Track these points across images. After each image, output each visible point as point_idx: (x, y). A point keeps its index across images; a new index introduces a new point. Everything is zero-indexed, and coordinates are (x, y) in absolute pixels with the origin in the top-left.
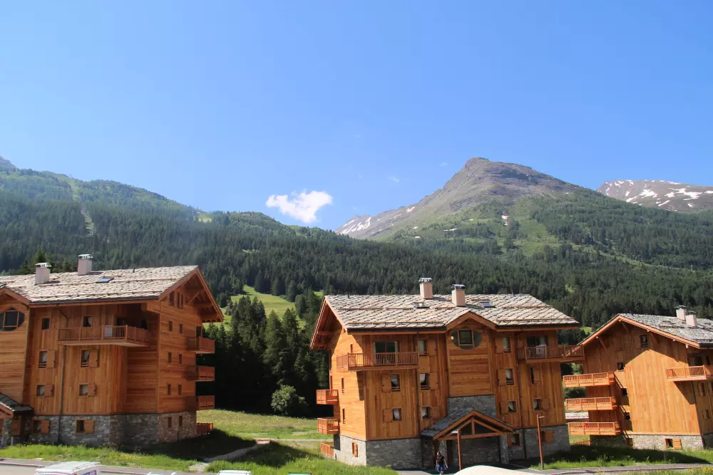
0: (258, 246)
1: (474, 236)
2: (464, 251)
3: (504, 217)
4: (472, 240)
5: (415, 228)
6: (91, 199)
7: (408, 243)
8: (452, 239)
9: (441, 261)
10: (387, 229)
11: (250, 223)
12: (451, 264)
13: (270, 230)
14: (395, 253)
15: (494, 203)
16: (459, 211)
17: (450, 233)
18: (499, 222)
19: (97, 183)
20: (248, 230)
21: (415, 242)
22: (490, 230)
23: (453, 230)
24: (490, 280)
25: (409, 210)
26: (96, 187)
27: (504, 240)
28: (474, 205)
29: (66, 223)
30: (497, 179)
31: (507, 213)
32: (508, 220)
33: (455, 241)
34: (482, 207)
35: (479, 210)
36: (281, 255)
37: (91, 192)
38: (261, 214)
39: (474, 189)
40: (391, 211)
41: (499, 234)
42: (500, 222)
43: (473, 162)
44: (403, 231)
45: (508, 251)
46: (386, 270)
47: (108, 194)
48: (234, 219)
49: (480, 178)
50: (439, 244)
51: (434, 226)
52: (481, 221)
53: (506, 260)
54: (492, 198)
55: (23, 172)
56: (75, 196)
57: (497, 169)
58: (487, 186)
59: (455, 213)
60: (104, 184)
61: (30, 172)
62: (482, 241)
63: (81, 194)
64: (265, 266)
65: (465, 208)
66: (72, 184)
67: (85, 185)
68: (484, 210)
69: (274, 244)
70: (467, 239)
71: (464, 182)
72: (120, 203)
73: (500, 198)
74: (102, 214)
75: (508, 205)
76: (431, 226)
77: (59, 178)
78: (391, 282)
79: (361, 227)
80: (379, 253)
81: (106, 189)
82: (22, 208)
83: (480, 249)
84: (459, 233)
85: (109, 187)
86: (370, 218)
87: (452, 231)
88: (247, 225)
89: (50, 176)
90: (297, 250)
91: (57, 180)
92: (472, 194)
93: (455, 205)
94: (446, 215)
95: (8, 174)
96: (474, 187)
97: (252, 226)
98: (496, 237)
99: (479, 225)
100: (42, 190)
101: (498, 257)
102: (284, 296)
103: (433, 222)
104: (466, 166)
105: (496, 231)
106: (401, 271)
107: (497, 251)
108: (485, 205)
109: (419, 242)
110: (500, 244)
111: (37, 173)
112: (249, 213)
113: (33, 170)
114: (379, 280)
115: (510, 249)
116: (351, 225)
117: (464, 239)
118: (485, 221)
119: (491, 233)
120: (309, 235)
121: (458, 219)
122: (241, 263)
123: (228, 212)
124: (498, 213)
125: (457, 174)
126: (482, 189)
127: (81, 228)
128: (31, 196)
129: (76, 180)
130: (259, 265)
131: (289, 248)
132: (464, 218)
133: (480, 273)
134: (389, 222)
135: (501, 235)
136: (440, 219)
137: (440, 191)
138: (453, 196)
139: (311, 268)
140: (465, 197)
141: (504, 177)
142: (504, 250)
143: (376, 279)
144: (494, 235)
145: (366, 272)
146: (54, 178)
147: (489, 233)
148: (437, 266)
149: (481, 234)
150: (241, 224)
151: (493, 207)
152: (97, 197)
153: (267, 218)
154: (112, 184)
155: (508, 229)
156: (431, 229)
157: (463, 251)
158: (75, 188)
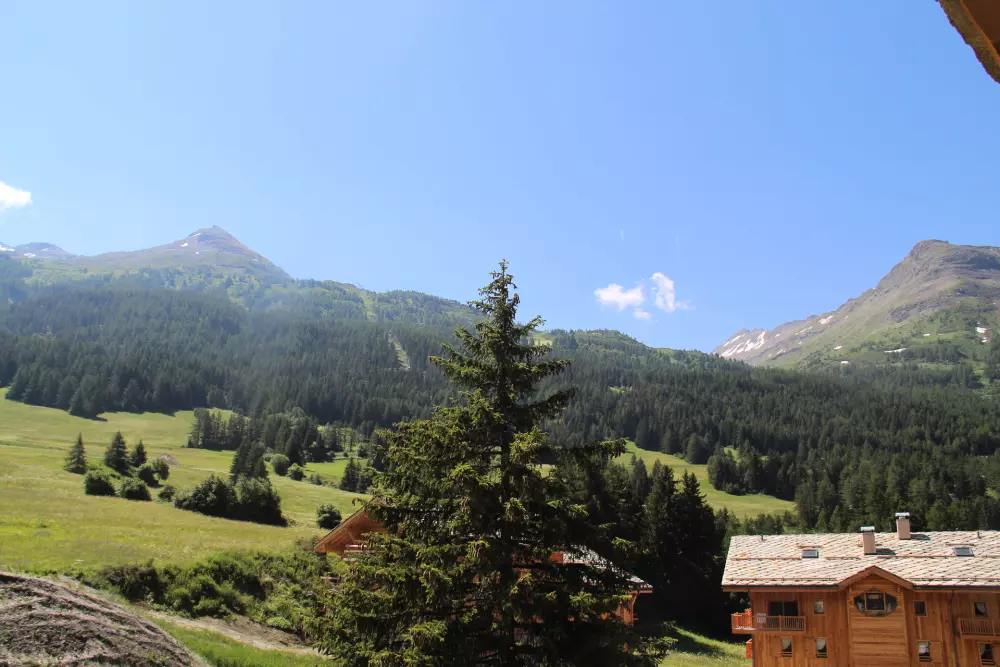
0: (629, 381)
1: (933, 359)
2: (921, 383)
3: (980, 330)
4: (932, 366)
5: (839, 348)
6: (390, 316)
7: (831, 371)
8: (899, 364)
9: (896, 401)
10: (794, 350)
11: (606, 347)
12: (913, 406)
13: (634, 357)
14: (824, 389)
15: (962, 309)
16: (905, 322)
17: (895, 356)
18: (972, 338)
19: (395, 295)
20: (606, 356)
21: (841, 369)
22: (959, 350)
23: (900, 350)
24: (979, 431)
25: (823, 322)
26: (395, 301)
27: (983, 365)
28: (929, 312)
29: (374, 352)
30: (965, 271)
31: (984, 324)
32: (986, 334)
33: (905, 368)
34: (943, 315)
35: (937, 321)
36: (666, 395)
37: (388, 307)
38: (617, 333)
39: (928, 288)
40: (795, 323)
41: (975, 358)
42: (974, 337)
43: (924, 246)
44: (819, 353)
45: (991, 381)
46: (819, 416)
47: (411, 310)
48: (583, 341)
49: (936, 271)
50: (879, 373)
51: (869, 345)
52: (943, 336)
53: (990, 397)
54: (958, 301)
55: (303, 284)
56: (370, 313)
57: (964, 257)
58: (948, 283)
59: (898, 325)
60: (404, 296)
61: (312, 283)
62: (948, 367)
63: (377, 311)
64: (647, 413)
65: (914, 316)
66: (363, 296)
67: (383, 299)
68: (946, 320)
69: (649, 378)
70: (924, 364)
71: (911, 278)
72: (428, 322)
73: (972, 301)
74: (417, 340)
75: (985, 311)
76: (864, 345)
77: (347, 290)
78: (829, 434)
79: (750, 346)
80: (800, 390)
81: (406, 303)
82: (315, 332)
83: (946, 380)
84: (909, 355)
85: (410, 301)
86: (764, 333)
87: (898, 353)
88: (602, 350)
89: (335, 288)
90: (685, 386)
91: (345, 293)
92: (925, 296)
93: (899, 314)
94: (885, 327)
95: (285, 286)
96: (927, 285)
97: (607, 351)
98: (970, 362)
99: (941, 342)
100: (329, 307)
101: (976, 392)
102: (681, 455)
103: (866, 339)
104: (912, 253)
105: (970, 353)
106: (841, 418)
107: (974, 382)
108: (948, 313)
109: (848, 370)
110: (979, 370)
111: (319, 284)
112: (600, 331)
113: (316, 279)
114: (810, 431)
115: (995, 380)
116: (736, 343)
117: (919, 365)
118: (950, 336)
119: (961, 355)
120: (688, 362)
121: (905, 334)
122: (612, 408)
123: (572, 331)
124: (969, 324)
125: (898, 266)
126: (941, 288)
127: (391, 360)
128: (317, 314)
129: (368, 292)
130: (638, 409)
131: (672, 383)
132: (914, 332)
133: (961, 421)
134: (793, 338)
135: (978, 357)
136: (874, 334)
137: (871, 292)
138: (894, 298)
139: (711, 414)
140: (915, 300)
141: (974, 268)
142: (985, 381)
143: (806, 429)
144: (966, 357)
145: (789, 420)
146: (341, 290)
147: (956, 355)
148: (893, 410)
149: (945, 357)
150: (593, 349)
151: (961, 316)
152: (397, 314)
153: (625, 338)
154: (415, 296)
155: (988, 348)
156: (865, 350)
157: (919, 383)
158: (368, 303)
